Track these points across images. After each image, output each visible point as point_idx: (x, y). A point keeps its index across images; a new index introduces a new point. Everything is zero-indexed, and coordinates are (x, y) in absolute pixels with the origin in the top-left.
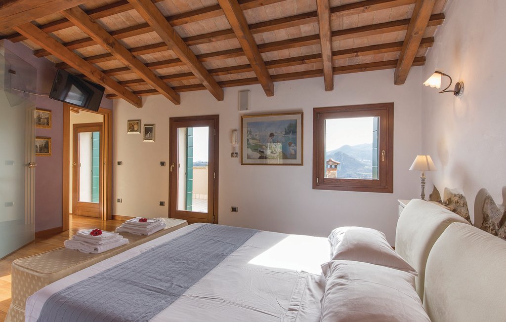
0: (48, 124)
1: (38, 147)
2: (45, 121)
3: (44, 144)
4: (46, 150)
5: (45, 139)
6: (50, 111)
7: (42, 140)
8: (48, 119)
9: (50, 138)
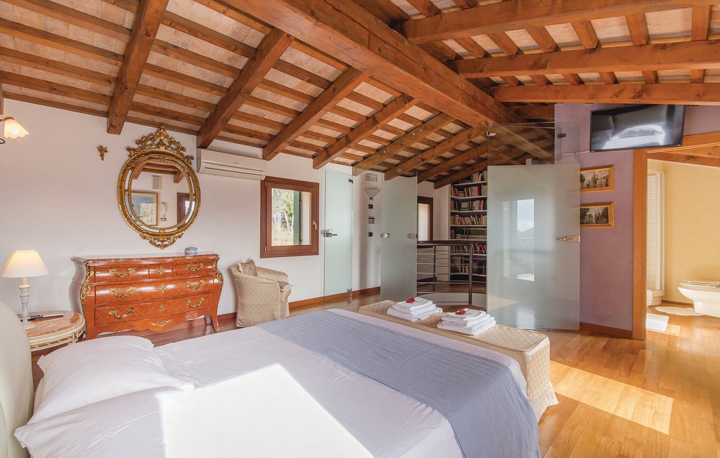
0: (607, 185)
1: (594, 216)
2: (604, 181)
3: (601, 211)
4: (604, 220)
5: (604, 205)
6: (610, 166)
7: (599, 207)
8: (607, 178)
9: (609, 203)
